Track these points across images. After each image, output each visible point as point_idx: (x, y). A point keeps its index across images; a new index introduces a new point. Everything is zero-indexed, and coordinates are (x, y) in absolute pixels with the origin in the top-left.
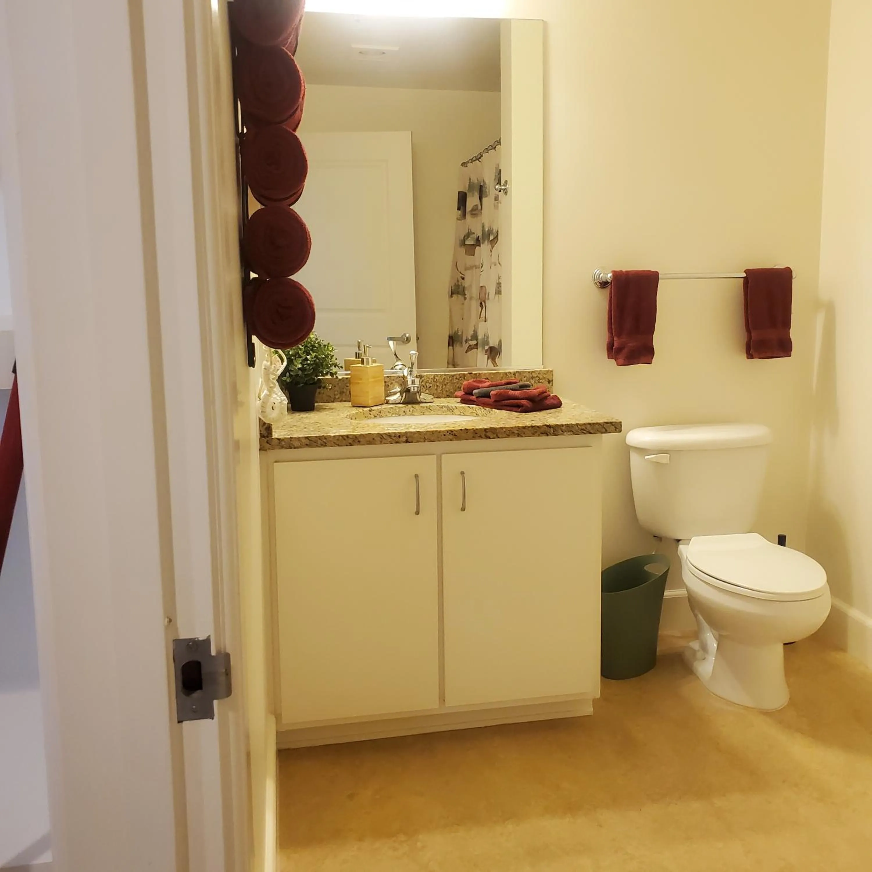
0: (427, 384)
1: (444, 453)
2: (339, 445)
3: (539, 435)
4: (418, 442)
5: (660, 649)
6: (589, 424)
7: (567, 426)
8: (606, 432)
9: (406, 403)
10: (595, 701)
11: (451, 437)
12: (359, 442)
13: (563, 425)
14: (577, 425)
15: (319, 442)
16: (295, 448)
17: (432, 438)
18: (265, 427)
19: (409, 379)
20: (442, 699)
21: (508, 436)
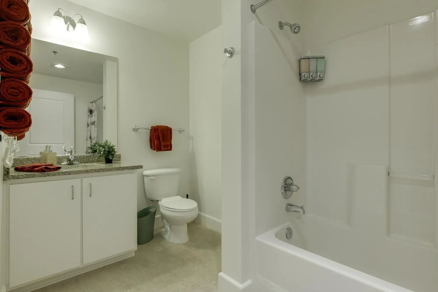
0: (77, 159)
1: (84, 178)
2: (40, 177)
3: (117, 170)
4: (73, 174)
5: (155, 233)
6: (133, 166)
7: (126, 167)
8: (138, 168)
9: (69, 164)
10: (135, 251)
11: (86, 172)
12: (49, 175)
13: (125, 167)
14: (129, 167)
15: (31, 176)
16: (20, 179)
17: (79, 173)
18: (6, 171)
19: (70, 157)
20: (82, 262)
21: (107, 171)
